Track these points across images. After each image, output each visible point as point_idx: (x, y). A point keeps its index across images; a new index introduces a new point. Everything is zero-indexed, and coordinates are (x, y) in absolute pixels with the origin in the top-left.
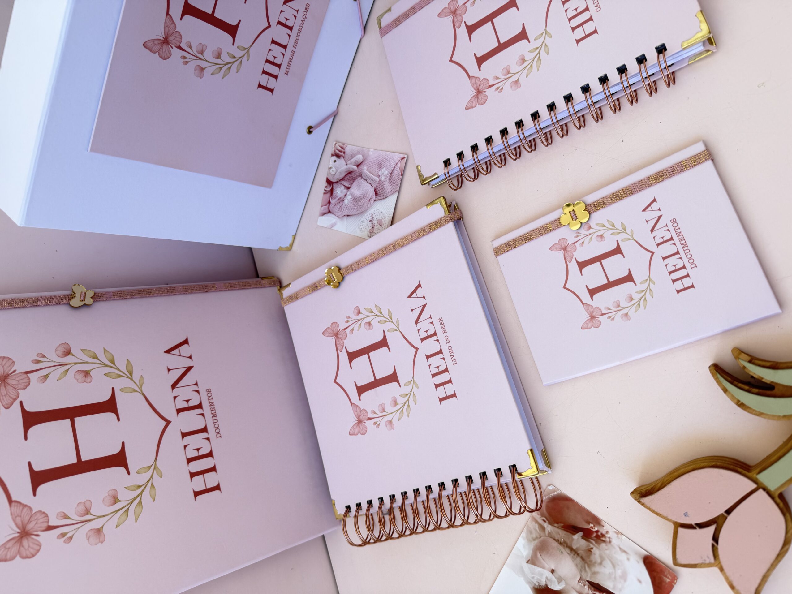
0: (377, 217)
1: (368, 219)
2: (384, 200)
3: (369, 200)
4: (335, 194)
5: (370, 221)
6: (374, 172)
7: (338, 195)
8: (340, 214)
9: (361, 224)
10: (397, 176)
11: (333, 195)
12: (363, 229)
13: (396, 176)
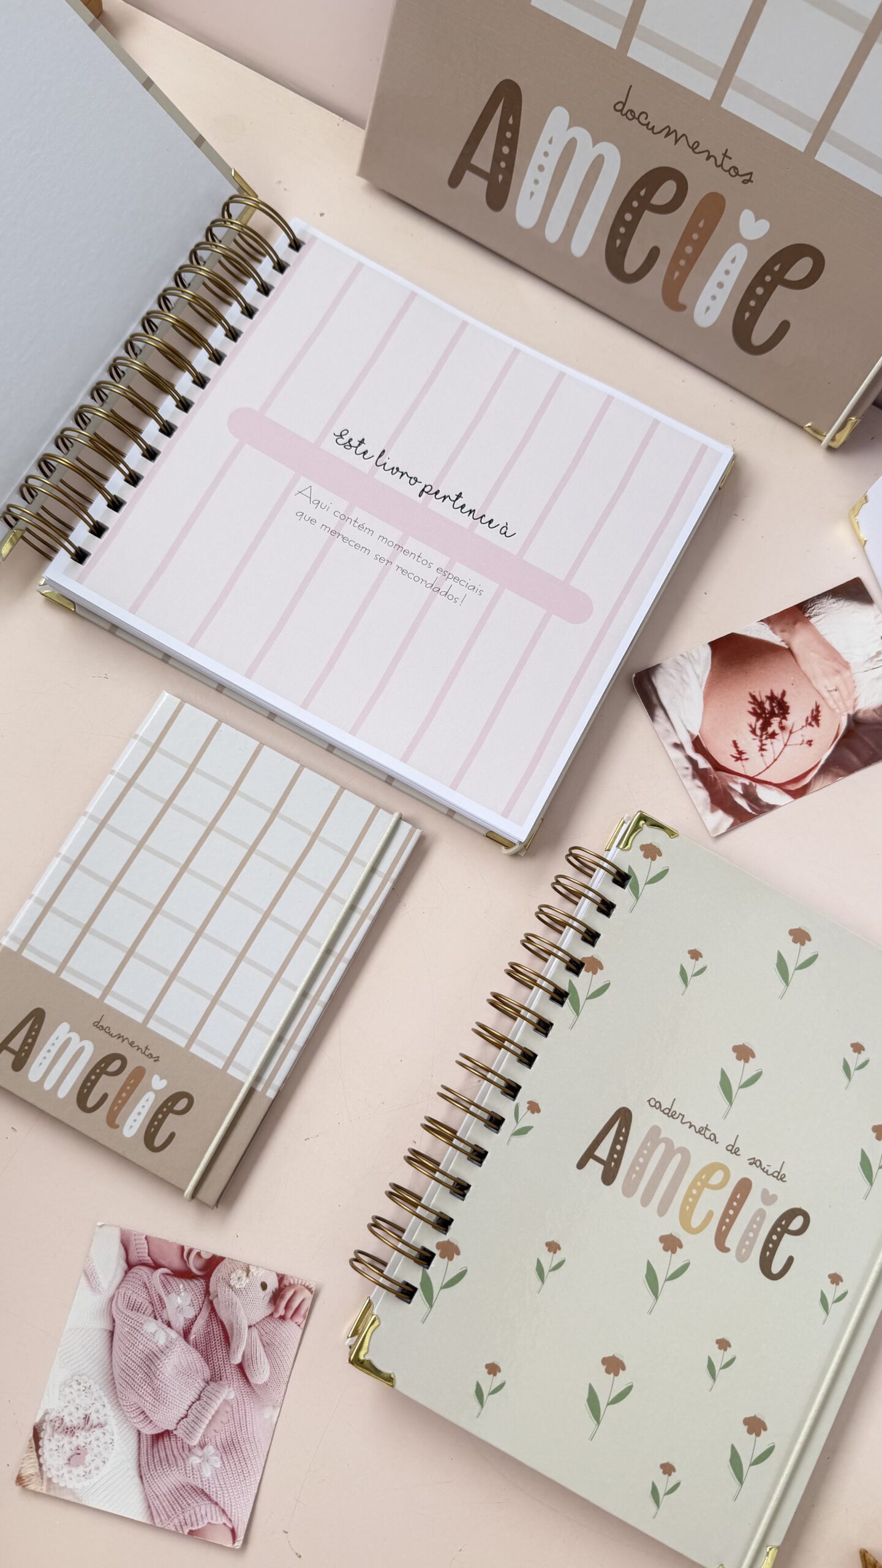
0: (94, 1443)
1: (92, 1410)
2: (136, 1467)
3: (143, 1412)
4: (178, 1285)
5: (86, 1416)
6: (217, 1429)
7: (174, 1294)
8: (119, 1304)
9: (82, 1384)
10: (190, 1517)
11: (176, 1279)
12: (67, 1390)
13: (192, 1511)
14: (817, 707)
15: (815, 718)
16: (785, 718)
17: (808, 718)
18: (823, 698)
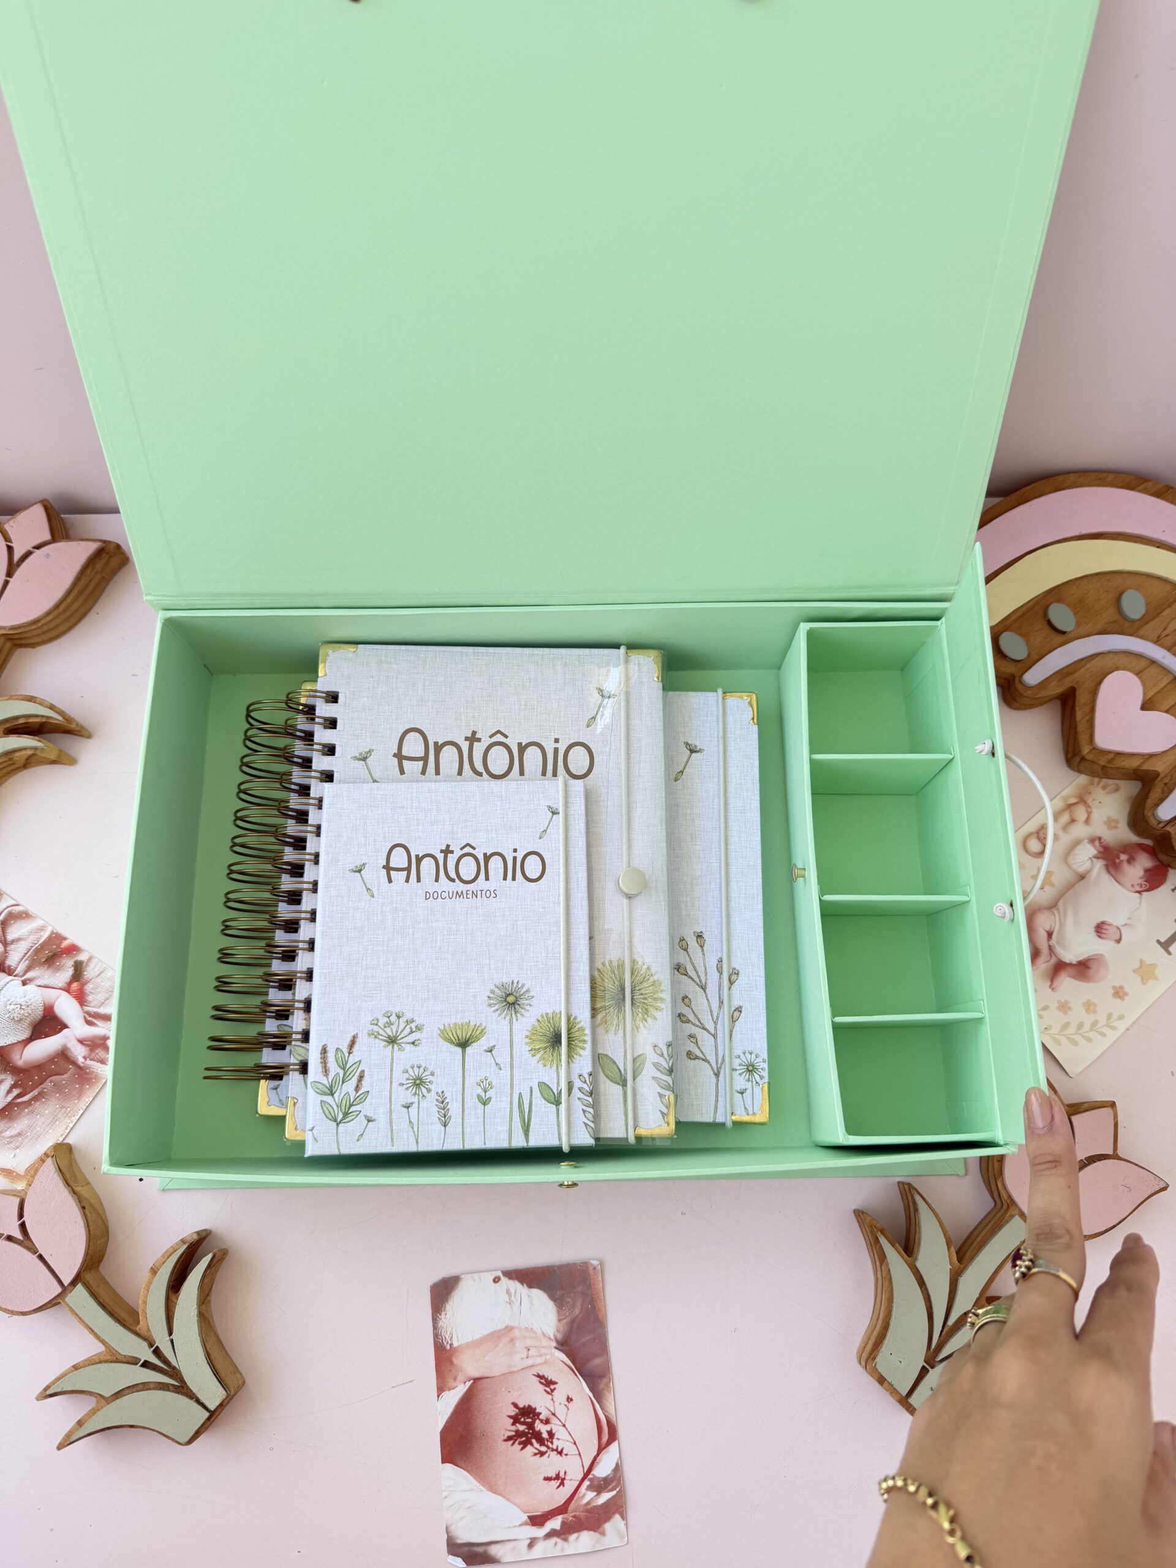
14: (538, 1376)
15: (548, 1384)
16: (539, 1414)
17: (545, 1391)
18: (532, 1366)
